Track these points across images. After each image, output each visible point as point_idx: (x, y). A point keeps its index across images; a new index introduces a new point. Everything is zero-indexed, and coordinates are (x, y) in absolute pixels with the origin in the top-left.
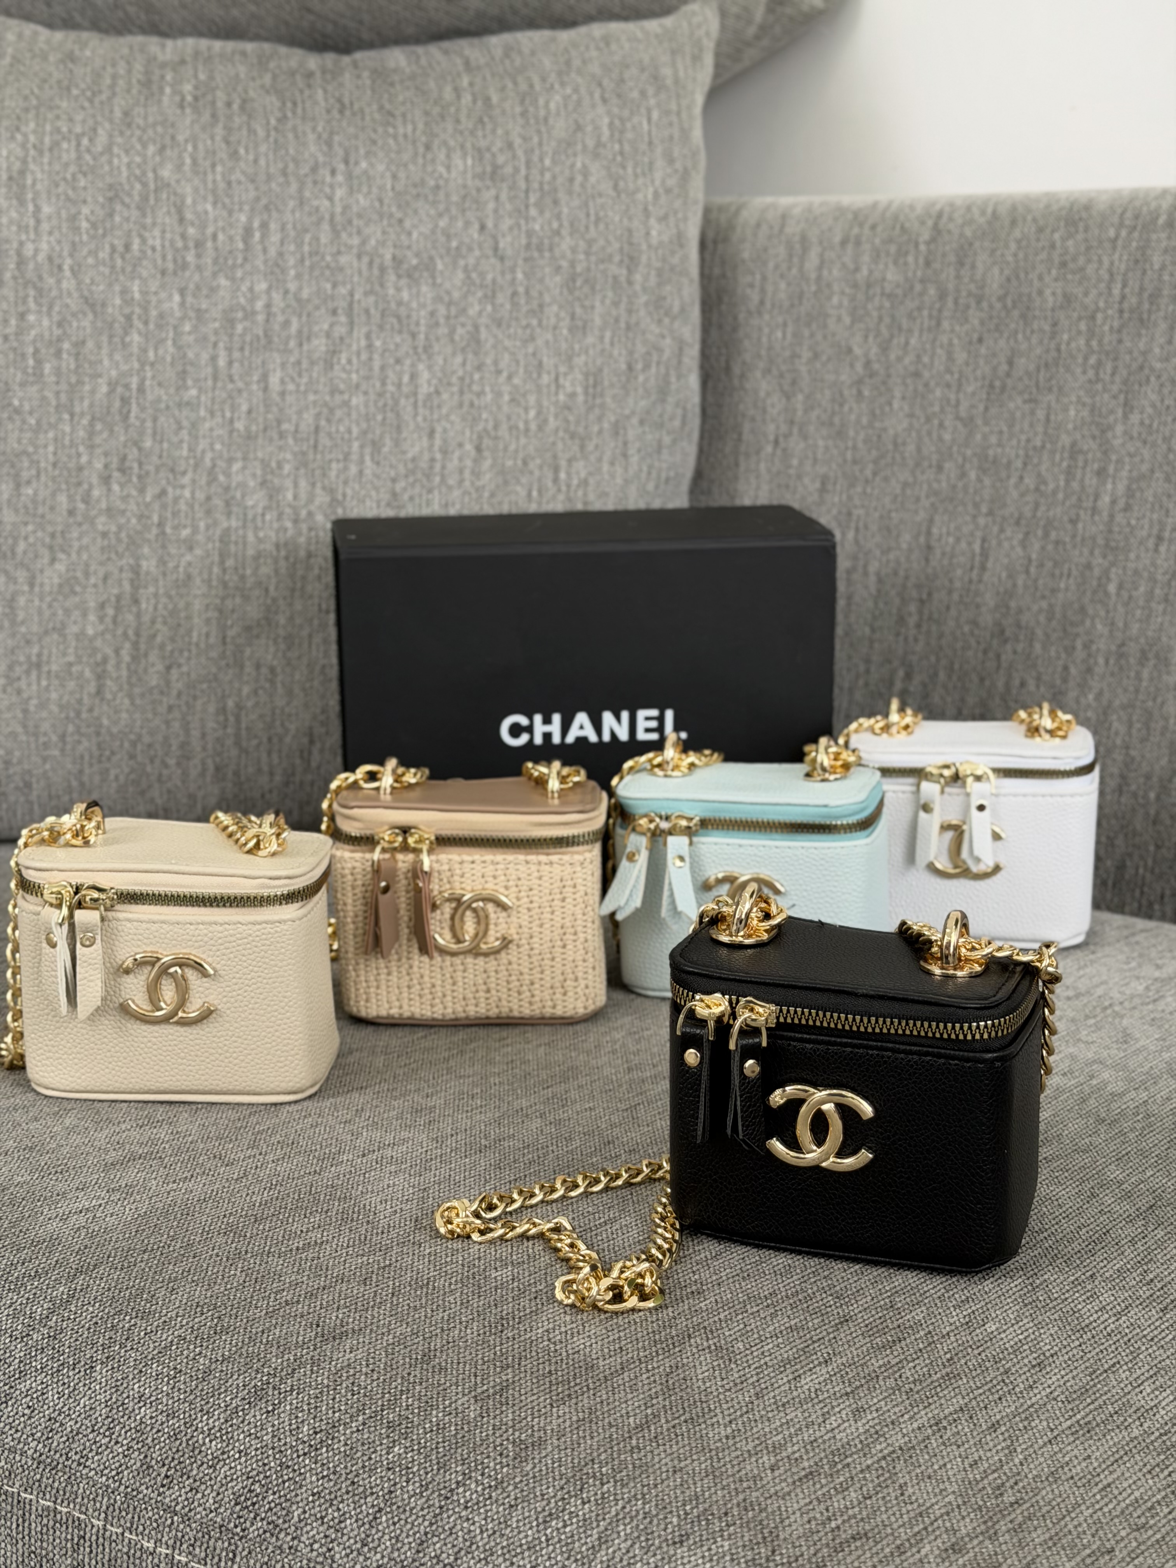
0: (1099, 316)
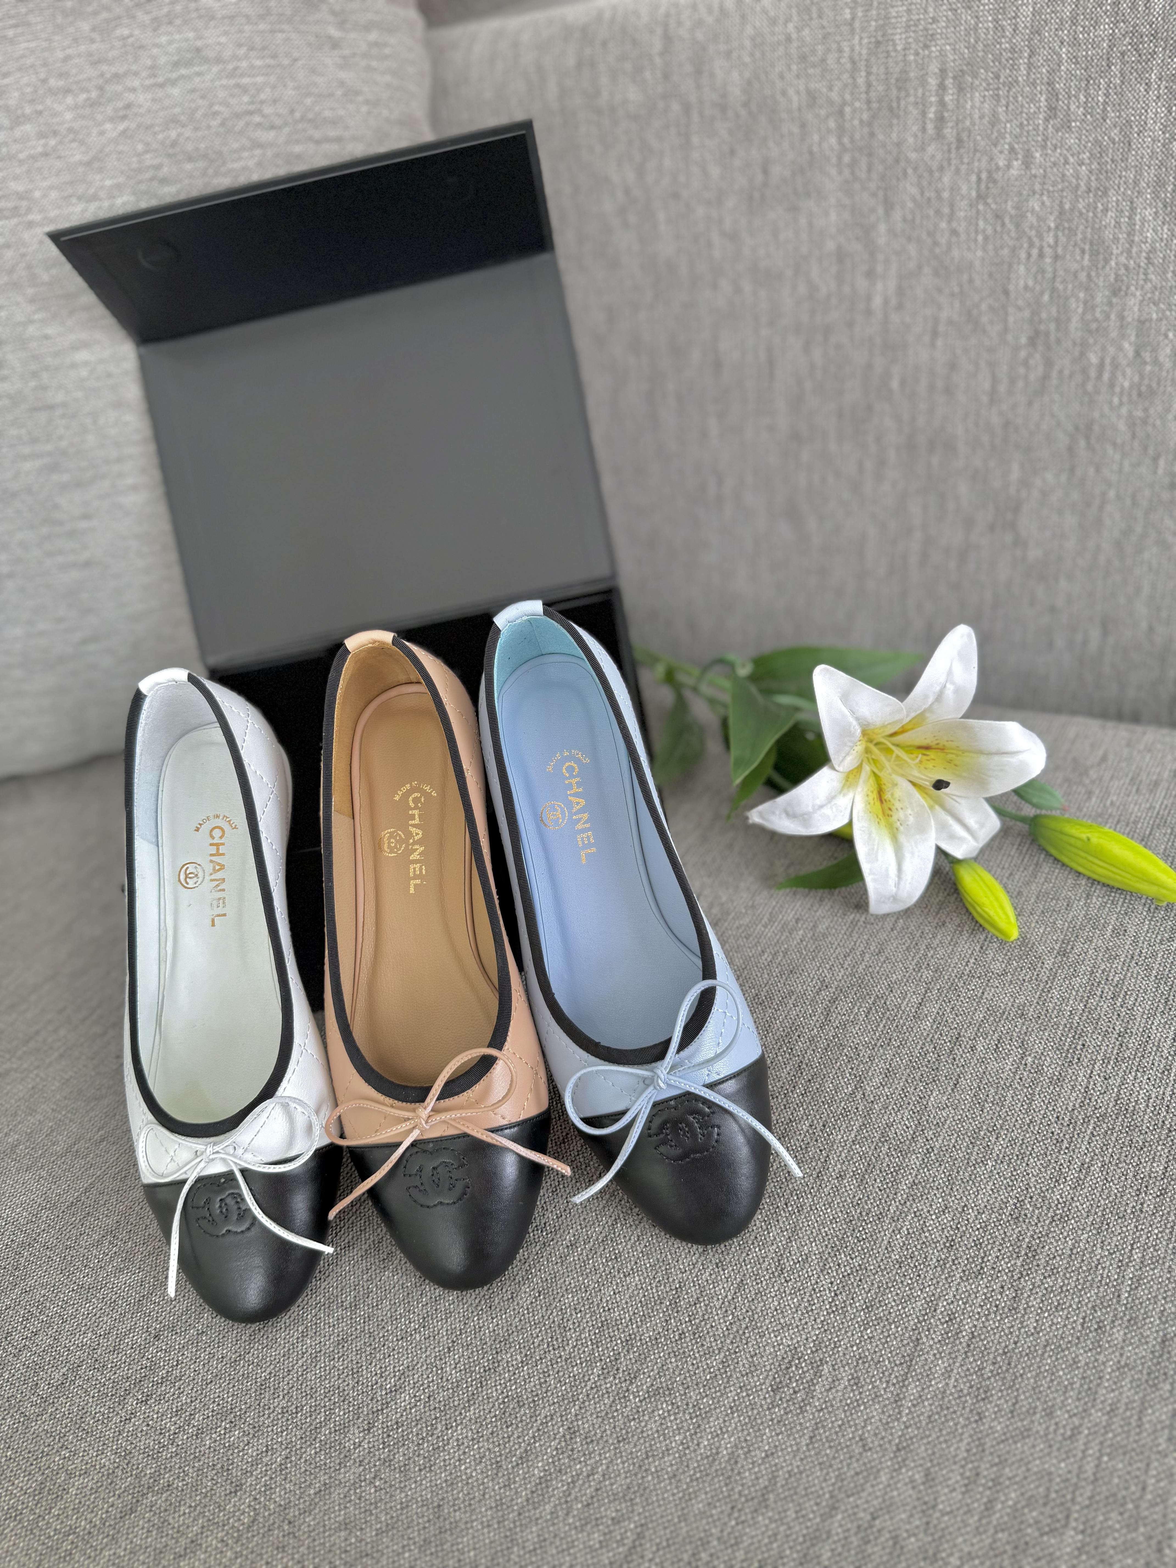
0: (848, 109)
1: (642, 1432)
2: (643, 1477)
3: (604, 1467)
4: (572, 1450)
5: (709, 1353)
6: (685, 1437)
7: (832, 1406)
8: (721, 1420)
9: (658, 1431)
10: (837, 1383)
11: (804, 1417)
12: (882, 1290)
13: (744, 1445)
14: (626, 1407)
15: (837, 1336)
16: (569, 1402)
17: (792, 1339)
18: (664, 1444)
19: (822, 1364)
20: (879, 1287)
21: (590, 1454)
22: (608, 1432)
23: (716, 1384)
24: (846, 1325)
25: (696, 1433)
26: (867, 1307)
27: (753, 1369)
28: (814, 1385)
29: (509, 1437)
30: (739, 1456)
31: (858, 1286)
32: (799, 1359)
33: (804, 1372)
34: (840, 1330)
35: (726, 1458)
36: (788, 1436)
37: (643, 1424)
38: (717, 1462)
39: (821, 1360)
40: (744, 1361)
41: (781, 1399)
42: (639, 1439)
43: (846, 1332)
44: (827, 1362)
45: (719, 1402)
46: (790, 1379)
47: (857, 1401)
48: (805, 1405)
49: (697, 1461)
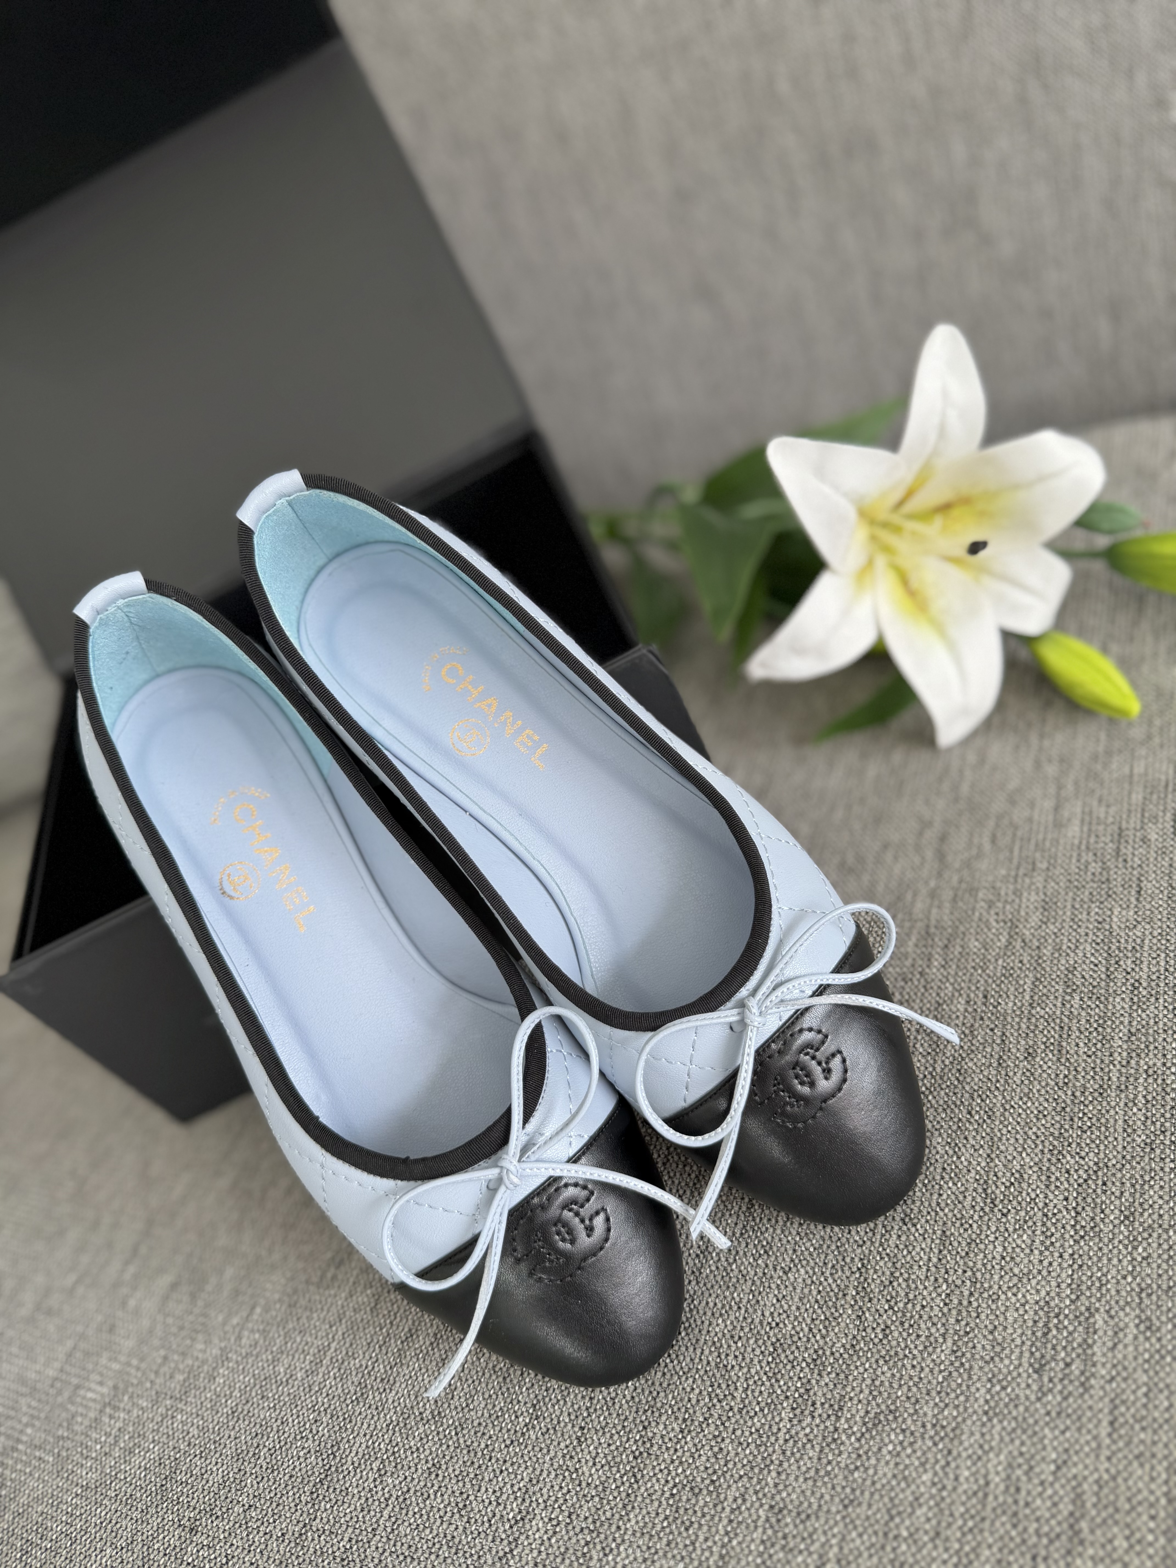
1: (874, 1483)
2: (894, 1549)
3: (836, 1549)
4: (785, 1537)
5: (930, 1345)
6: (936, 1474)
7: (1125, 1368)
8: (978, 1436)
9: (894, 1476)
10: (1121, 1335)
11: (1091, 1397)
12: (1139, 1186)
13: (1020, 1460)
14: (840, 1454)
15: (1099, 1269)
16: (761, 1470)
17: (1038, 1291)
18: (908, 1492)
19: (1092, 1315)
20: (1133, 1186)
21: (810, 1535)
22: (827, 1497)
23: (953, 1385)
24: (1105, 1251)
25: (948, 1464)
26: (1126, 1217)
27: (998, 1349)
28: (1090, 1346)
29: (693, 1543)
30: (1018, 1479)
31: (1104, 1192)
32: (1057, 1316)
33: (1070, 1333)
34: (1100, 1259)
35: (1002, 1487)
36: (1079, 1430)
37: (871, 1472)
38: (991, 1498)
39: (1088, 1309)
40: (981, 1342)
41: (1051, 1380)
42: (872, 1494)
43: (1109, 1260)
44: (1097, 1310)
45: (966, 1409)
46: (1054, 1348)
47: (1158, 1351)
48: (1088, 1379)
49: (963, 1504)
